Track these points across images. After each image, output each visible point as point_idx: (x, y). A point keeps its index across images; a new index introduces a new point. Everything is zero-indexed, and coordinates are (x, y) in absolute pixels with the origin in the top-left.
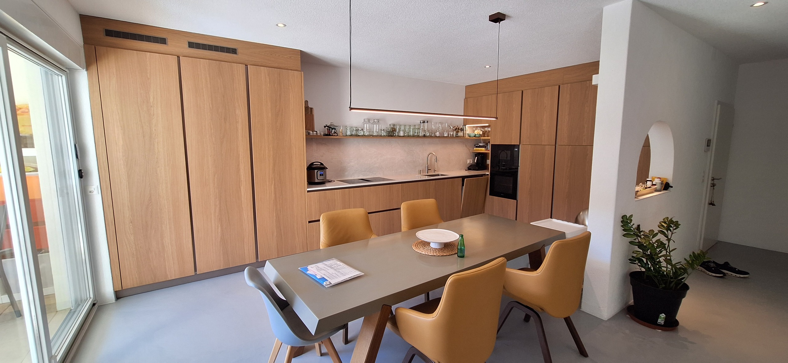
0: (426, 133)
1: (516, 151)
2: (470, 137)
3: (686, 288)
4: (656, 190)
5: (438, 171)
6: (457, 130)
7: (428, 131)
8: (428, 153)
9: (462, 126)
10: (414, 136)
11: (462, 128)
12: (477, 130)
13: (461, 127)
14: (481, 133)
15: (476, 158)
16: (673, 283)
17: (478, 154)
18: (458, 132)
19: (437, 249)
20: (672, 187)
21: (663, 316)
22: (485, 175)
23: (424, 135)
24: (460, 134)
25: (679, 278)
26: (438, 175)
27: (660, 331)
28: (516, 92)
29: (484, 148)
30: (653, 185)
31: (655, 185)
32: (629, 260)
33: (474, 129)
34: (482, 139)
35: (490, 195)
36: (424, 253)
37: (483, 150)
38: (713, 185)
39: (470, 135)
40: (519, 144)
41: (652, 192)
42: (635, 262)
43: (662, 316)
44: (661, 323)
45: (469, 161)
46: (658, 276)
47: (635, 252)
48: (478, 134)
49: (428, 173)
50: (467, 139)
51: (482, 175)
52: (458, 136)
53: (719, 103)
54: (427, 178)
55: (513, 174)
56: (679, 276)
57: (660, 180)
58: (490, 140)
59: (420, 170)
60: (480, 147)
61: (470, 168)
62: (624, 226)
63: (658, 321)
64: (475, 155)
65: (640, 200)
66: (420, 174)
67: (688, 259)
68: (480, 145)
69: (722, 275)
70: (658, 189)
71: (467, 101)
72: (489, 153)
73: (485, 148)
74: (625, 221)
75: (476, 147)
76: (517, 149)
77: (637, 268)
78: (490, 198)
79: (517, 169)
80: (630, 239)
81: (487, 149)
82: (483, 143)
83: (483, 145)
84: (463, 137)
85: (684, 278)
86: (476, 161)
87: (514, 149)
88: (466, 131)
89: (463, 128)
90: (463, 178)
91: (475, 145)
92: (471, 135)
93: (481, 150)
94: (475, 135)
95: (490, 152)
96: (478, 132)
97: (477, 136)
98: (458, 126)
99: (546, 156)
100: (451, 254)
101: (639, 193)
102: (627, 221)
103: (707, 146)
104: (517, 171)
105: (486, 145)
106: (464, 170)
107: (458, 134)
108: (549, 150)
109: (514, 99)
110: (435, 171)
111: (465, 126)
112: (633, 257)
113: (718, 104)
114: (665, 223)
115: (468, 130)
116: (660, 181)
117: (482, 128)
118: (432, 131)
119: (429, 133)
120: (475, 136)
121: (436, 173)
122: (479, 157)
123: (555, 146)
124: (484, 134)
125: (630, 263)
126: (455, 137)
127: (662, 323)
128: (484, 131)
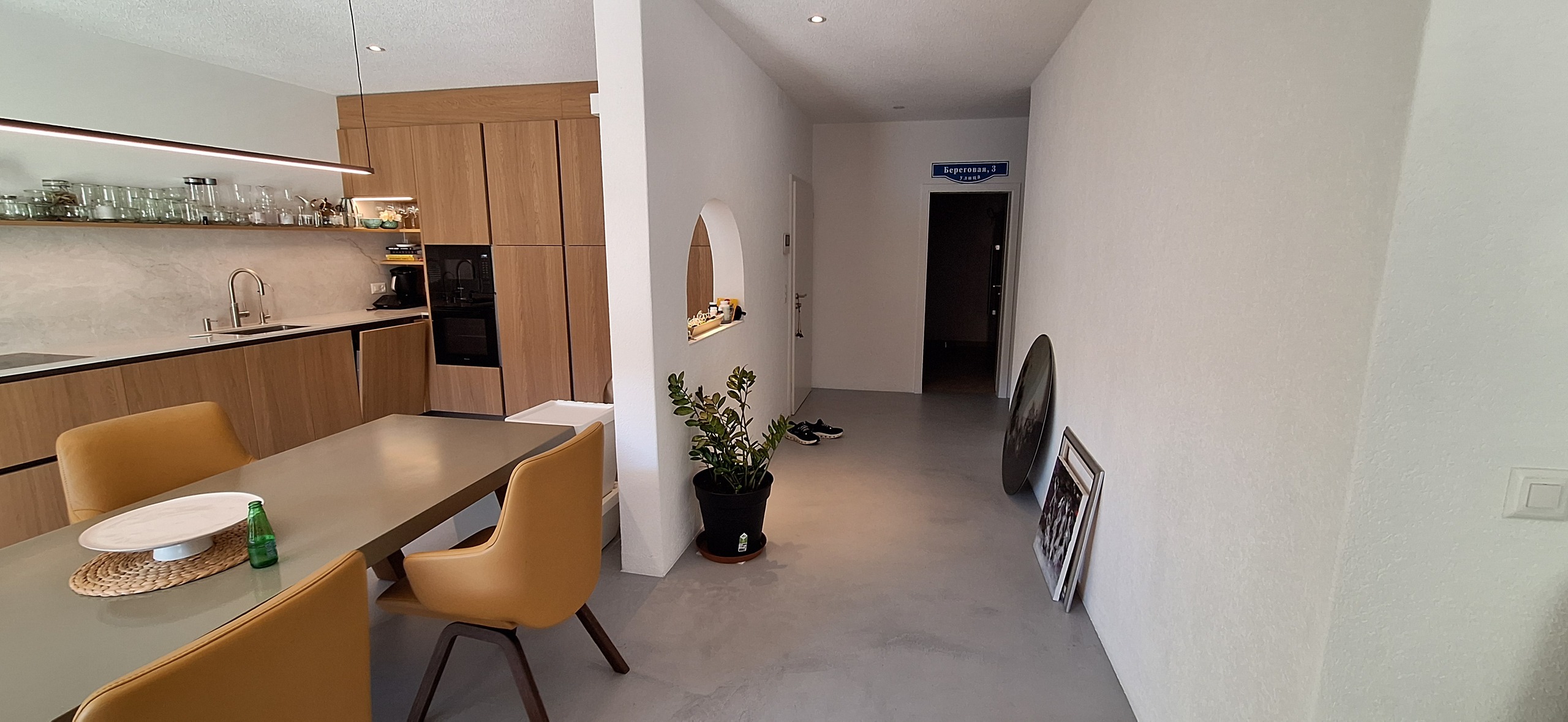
0: (211, 213)
1: (485, 258)
2: (367, 227)
3: (769, 479)
4: (723, 323)
5: (277, 319)
6: (327, 209)
7: (222, 208)
8: (233, 270)
9: (340, 200)
10: (160, 222)
11: (341, 206)
12: (386, 211)
13: (339, 203)
14: (399, 218)
15: (395, 278)
16: (753, 477)
17: (397, 271)
18: (326, 215)
19: (176, 562)
20: (745, 314)
21: (744, 536)
22: (420, 317)
23: (205, 218)
24: (336, 219)
25: (760, 467)
26: (280, 328)
27: (743, 563)
28: (467, 125)
29: (412, 256)
30: (719, 313)
31: (722, 312)
32: (691, 454)
33: (379, 208)
34: (406, 233)
35: (438, 362)
36: (112, 594)
37: (409, 260)
38: (798, 306)
39: (367, 221)
40: (488, 244)
41: (718, 326)
42: (699, 456)
43: (744, 538)
44: (743, 549)
45: (378, 288)
46: (732, 472)
47: (696, 439)
48: (391, 221)
49: (239, 325)
50: (359, 232)
51: (411, 320)
52: (328, 224)
53: (794, 178)
54: (238, 338)
55: (485, 310)
56: (759, 464)
57: (729, 303)
58: (421, 234)
59: (208, 320)
60: (400, 251)
61: (380, 304)
62: (674, 395)
63: (739, 548)
64: (391, 271)
65: (698, 342)
66: (210, 329)
67: (768, 434)
68: (400, 248)
69: (816, 441)
70: (726, 319)
71: (346, 135)
72: (423, 266)
73: (414, 254)
74: (675, 385)
75: (392, 252)
76: (485, 256)
77: (702, 466)
78: (439, 371)
79: (493, 300)
80: (687, 417)
81: (420, 258)
82: (408, 244)
83: (408, 248)
84: (348, 227)
85: (765, 465)
86: (393, 288)
87: (480, 256)
88: (353, 212)
89: (344, 203)
90: (355, 330)
91: (387, 248)
92: (371, 222)
93: (405, 260)
94: (383, 223)
95: (424, 263)
96: (389, 215)
97: (387, 225)
98: (326, 200)
99: (548, 269)
100: (229, 564)
101: (695, 330)
102: (676, 385)
103: (786, 245)
104: (493, 305)
105: (418, 248)
106: (363, 309)
107: (330, 219)
108: (553, 256)
109: (465, 142)
110: (264, 318)
111: (348, 200)
112: (694, 447)
113: (793, 180)
114: (735, 376)
115: (361, 208)
116: (728, 305)
117: (402, 208)
118: (236, 208)
119: (225, 213)
120: (381, 226)
121: (270, 323)
122: (402, 276)
123: (561, 247)
124: (408, 220)
125: (692, 459)
126: (320, 227)
127: (745, 548)
128: (406, 215)
